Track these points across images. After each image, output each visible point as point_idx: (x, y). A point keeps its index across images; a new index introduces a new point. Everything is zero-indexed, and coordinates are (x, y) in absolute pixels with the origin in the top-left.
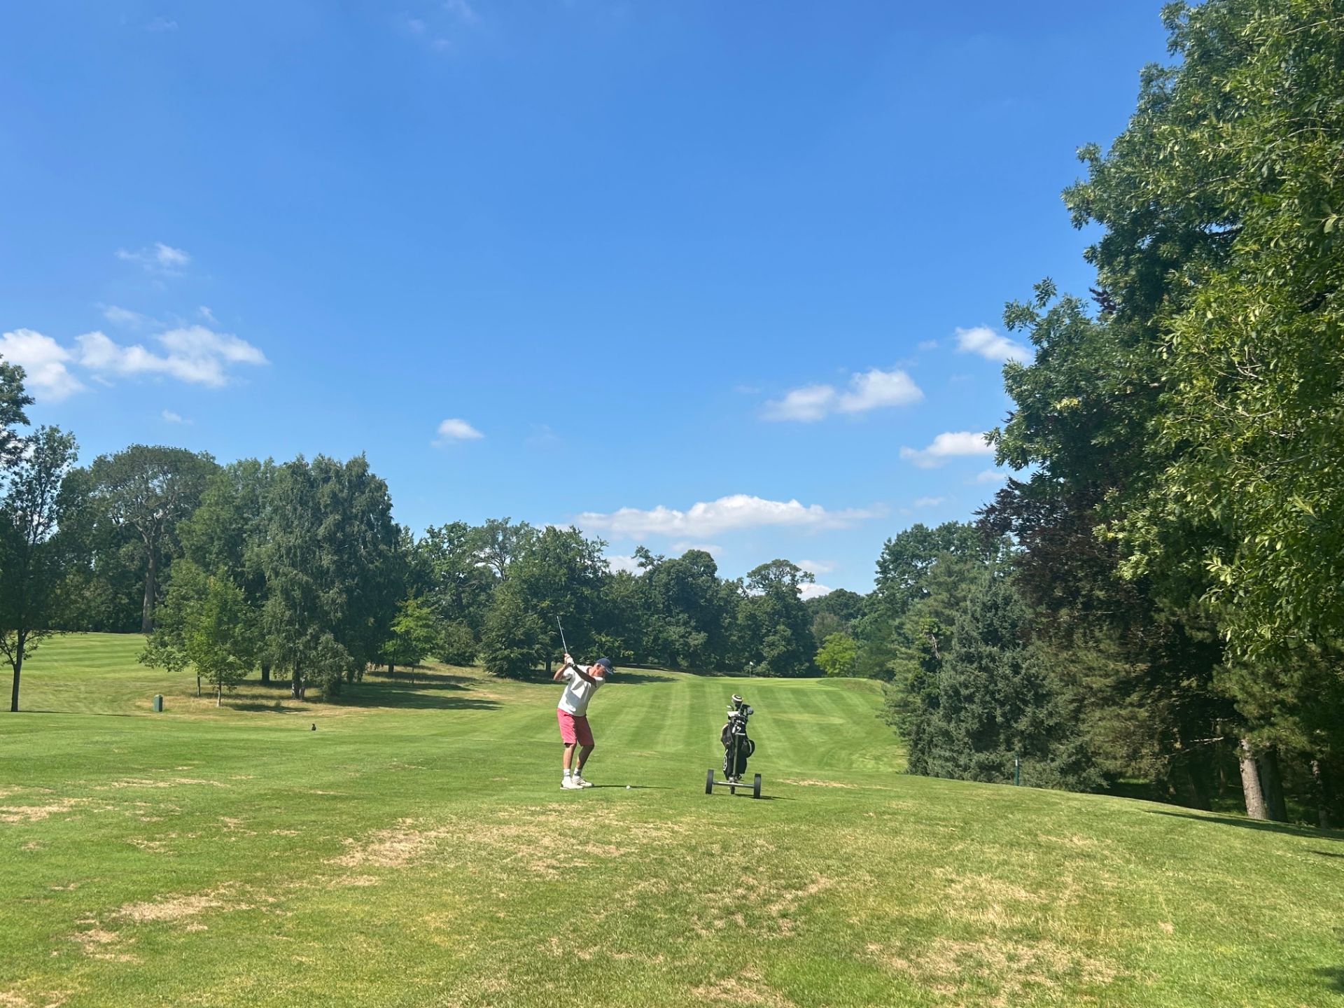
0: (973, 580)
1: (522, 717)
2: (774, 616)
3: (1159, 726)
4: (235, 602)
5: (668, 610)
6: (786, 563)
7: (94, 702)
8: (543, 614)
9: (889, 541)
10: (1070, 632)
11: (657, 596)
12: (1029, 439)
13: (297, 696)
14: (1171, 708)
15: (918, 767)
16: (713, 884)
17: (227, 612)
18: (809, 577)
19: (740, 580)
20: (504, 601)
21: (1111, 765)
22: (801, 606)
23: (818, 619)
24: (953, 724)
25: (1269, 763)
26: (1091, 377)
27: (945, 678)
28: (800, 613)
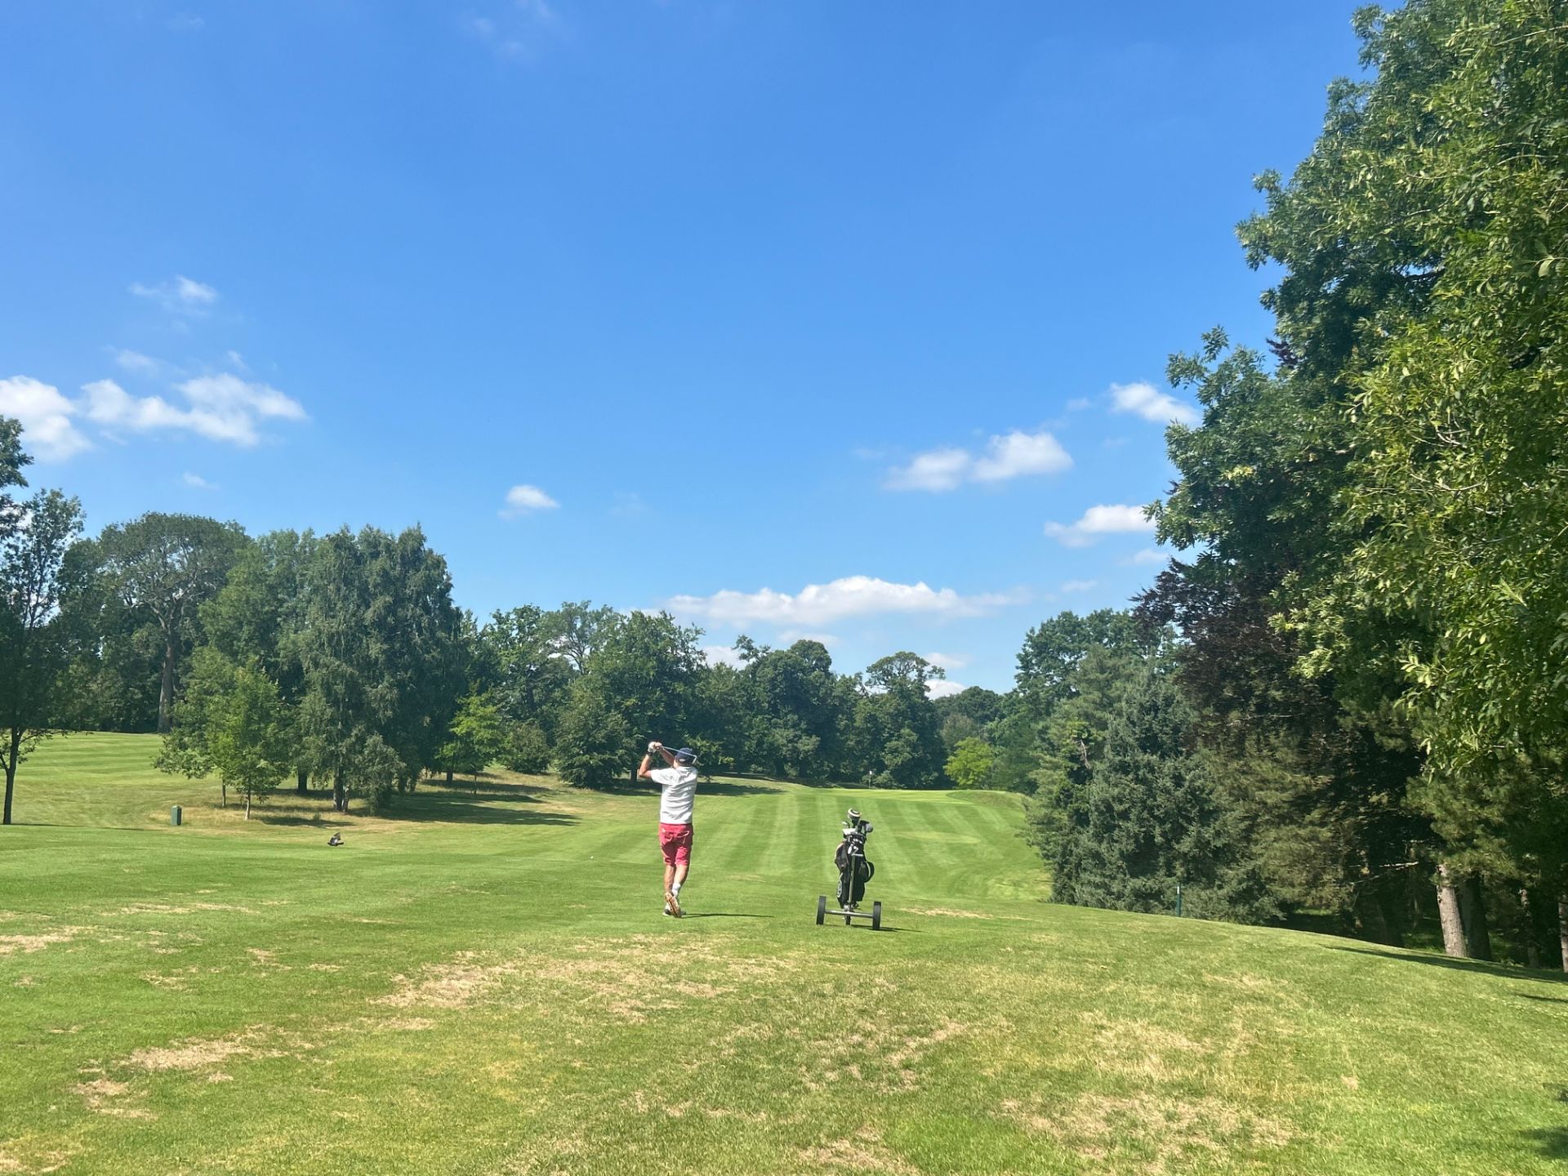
0: (1129, 678)
1: (603, 833)
2: (898, 718)
3: (1344, 849)
4: (268, 698)
5: (774, 710)
6: (912, 656)
7: (100, 814)
8: (627, 714)
9: (1032, 631)
10: (1241, 738)
11: (762, 694)
12: (1195, 513)
13: (339, 808)
14: (1358, 827)
15: (1064, 894)
16: (824, 1030)
17: (258, 710)
18: (939, 672)
19: (859, 675)
20: (582, 698)
21: (1287, 893)
22: (929, 706)
23: (948, 722)
24: (1104, 845)
25: (1471, 891)
26: (1267, 442)
27: (1096, 791)
28: (928, 715)
